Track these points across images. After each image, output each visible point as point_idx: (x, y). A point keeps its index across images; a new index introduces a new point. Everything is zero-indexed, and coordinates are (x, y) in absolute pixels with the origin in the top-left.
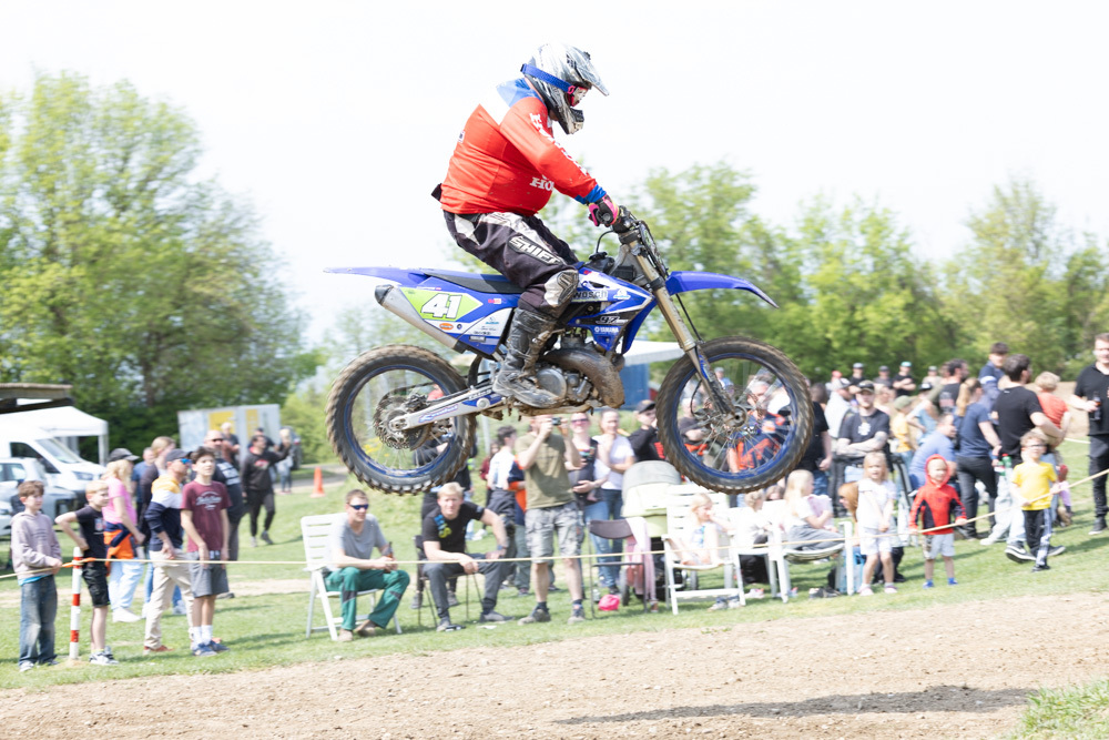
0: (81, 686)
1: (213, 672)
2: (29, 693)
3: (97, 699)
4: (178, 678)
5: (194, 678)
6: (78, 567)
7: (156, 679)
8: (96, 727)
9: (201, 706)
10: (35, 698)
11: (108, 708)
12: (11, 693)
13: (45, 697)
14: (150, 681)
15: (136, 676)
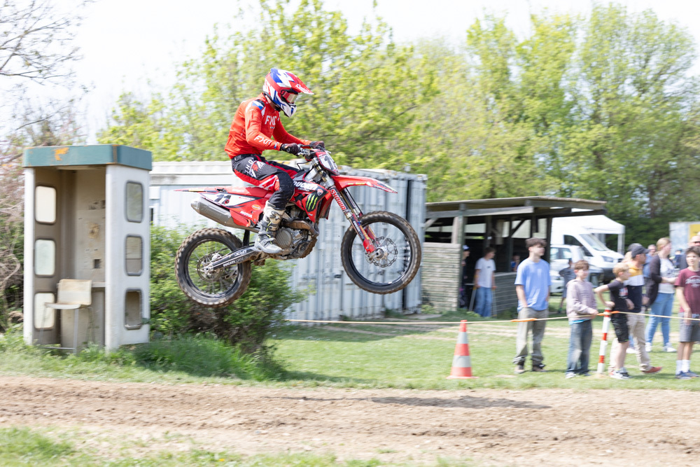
0: (608, 391)
1: (693, 390)
2: (575, 392)
3: (618, 400)
4: (669, 392)
5: (680, 392)
6: (608, 316)
7: (655, 391)
8: (617, 417)
9: (684, 411)
10: (578, 396)
11: (625, 407)
12: (563, 391)
13: (585, 396)
14: (651, 392)
15: (642, 388)
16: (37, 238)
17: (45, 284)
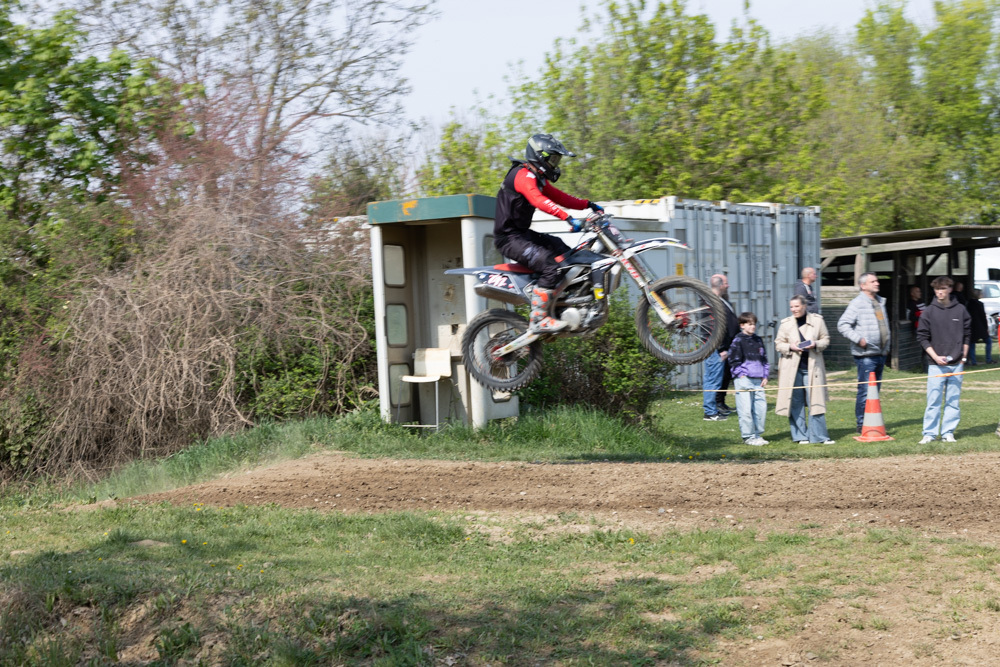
16: (388, 304)
17: (398, 355)
